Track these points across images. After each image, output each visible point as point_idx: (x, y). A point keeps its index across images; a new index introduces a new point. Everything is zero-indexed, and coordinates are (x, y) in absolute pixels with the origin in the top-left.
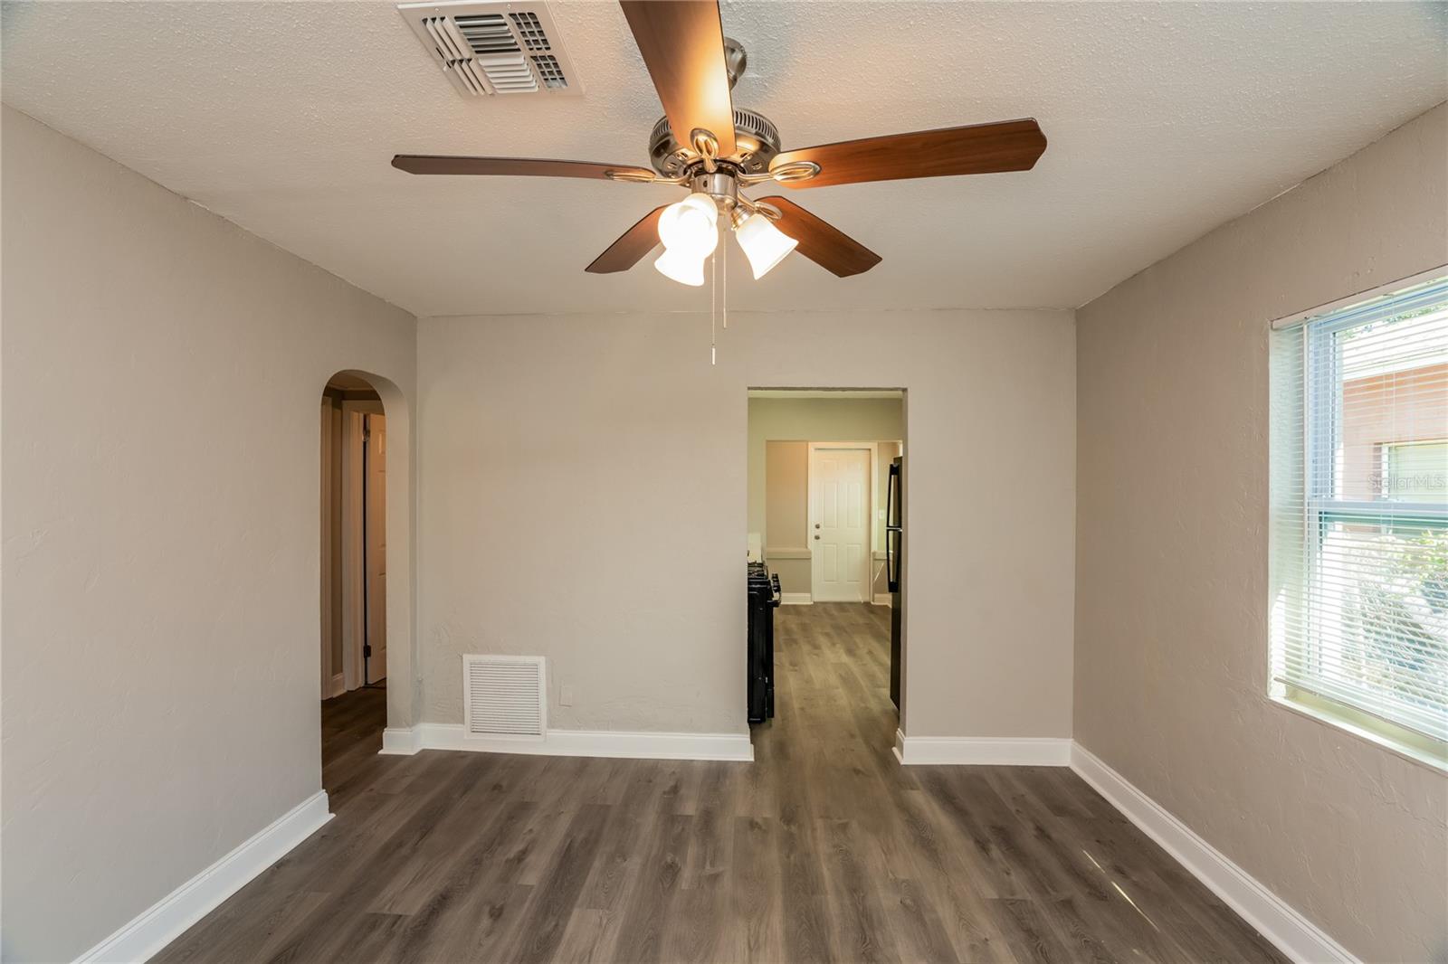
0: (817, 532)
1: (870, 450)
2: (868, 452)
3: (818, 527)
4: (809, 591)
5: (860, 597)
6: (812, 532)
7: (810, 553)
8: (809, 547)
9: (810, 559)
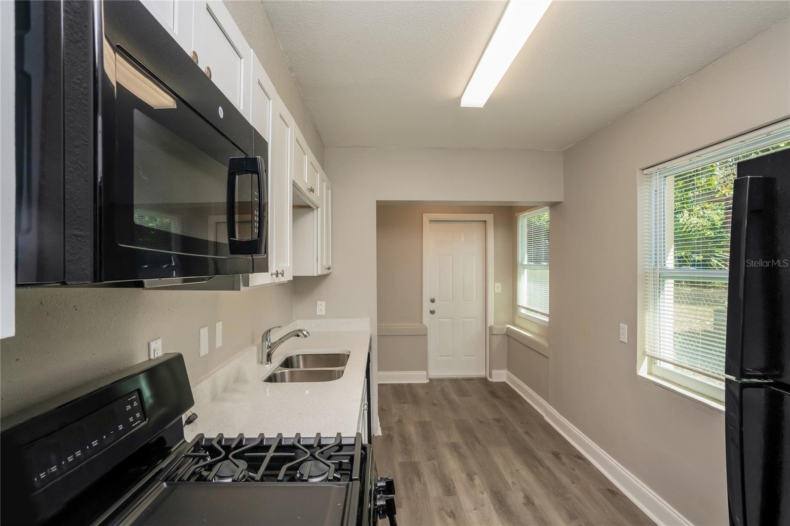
0: (433, 306)
1: (485, 221)
2: (483, 224)
3: (433, 301)
4: (424, 366)
5: (477, 371)
6: (427, 306)
7: (426, 328)
8: (424, 323)
9: (426, 335)
